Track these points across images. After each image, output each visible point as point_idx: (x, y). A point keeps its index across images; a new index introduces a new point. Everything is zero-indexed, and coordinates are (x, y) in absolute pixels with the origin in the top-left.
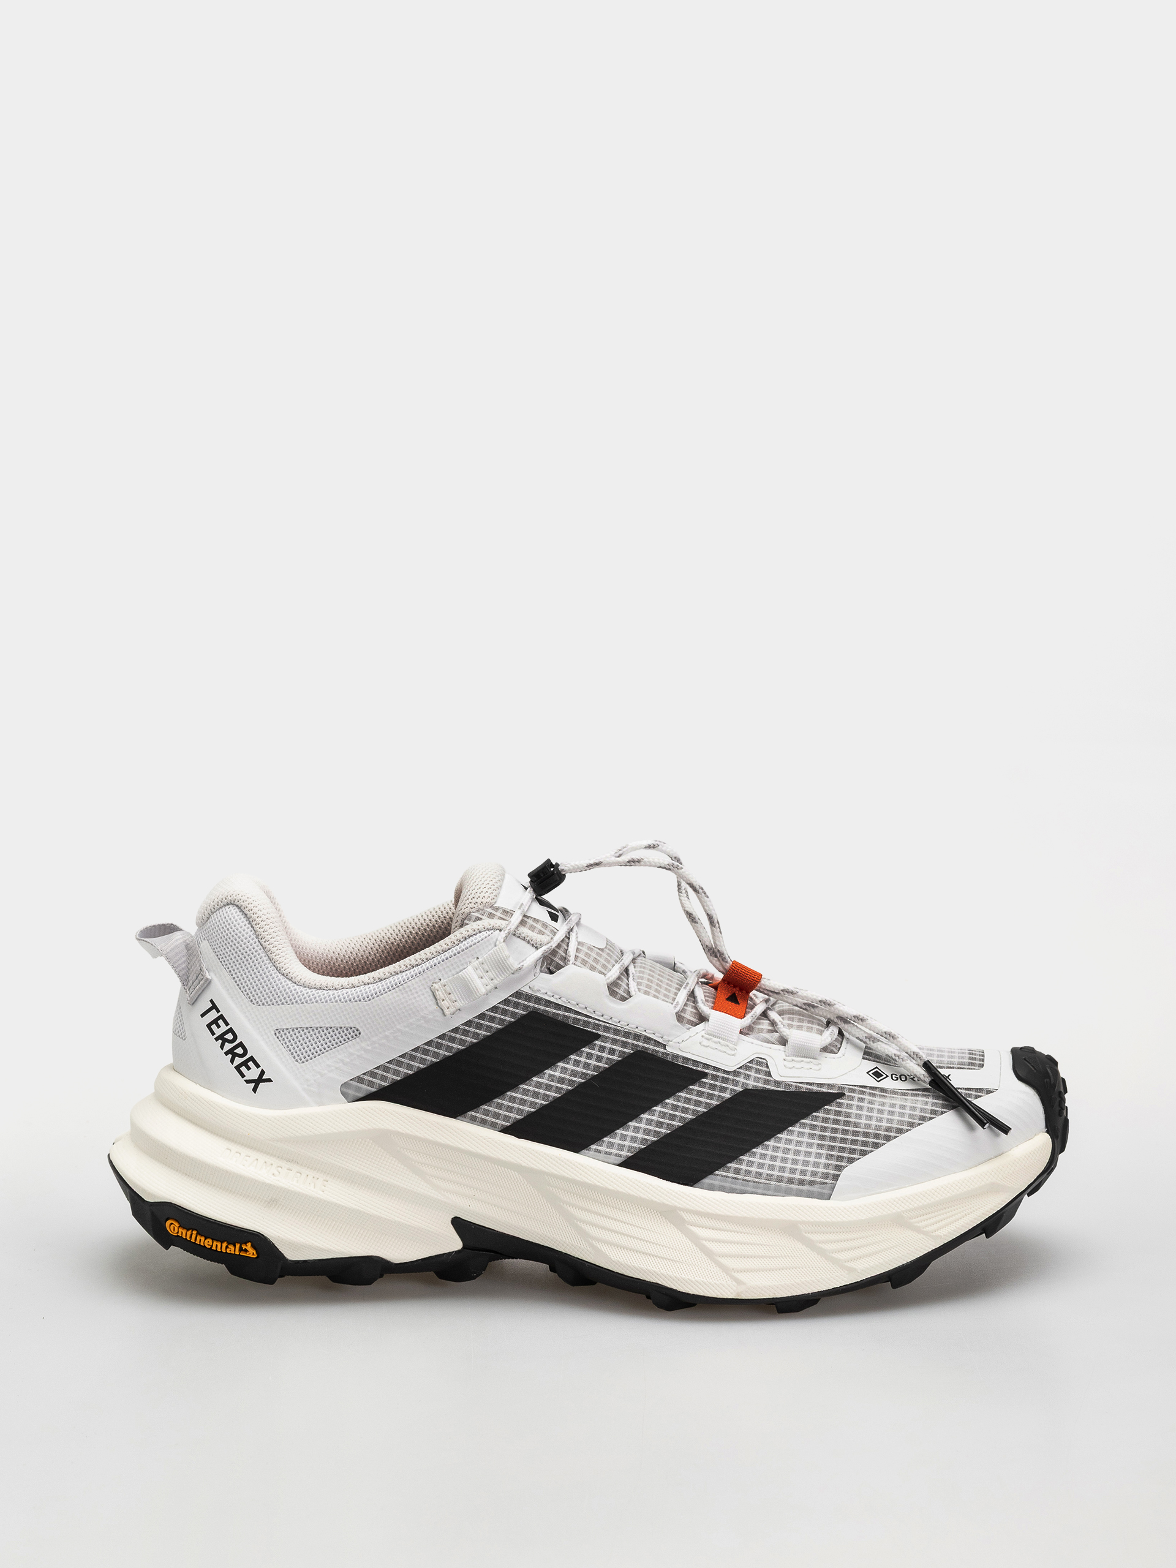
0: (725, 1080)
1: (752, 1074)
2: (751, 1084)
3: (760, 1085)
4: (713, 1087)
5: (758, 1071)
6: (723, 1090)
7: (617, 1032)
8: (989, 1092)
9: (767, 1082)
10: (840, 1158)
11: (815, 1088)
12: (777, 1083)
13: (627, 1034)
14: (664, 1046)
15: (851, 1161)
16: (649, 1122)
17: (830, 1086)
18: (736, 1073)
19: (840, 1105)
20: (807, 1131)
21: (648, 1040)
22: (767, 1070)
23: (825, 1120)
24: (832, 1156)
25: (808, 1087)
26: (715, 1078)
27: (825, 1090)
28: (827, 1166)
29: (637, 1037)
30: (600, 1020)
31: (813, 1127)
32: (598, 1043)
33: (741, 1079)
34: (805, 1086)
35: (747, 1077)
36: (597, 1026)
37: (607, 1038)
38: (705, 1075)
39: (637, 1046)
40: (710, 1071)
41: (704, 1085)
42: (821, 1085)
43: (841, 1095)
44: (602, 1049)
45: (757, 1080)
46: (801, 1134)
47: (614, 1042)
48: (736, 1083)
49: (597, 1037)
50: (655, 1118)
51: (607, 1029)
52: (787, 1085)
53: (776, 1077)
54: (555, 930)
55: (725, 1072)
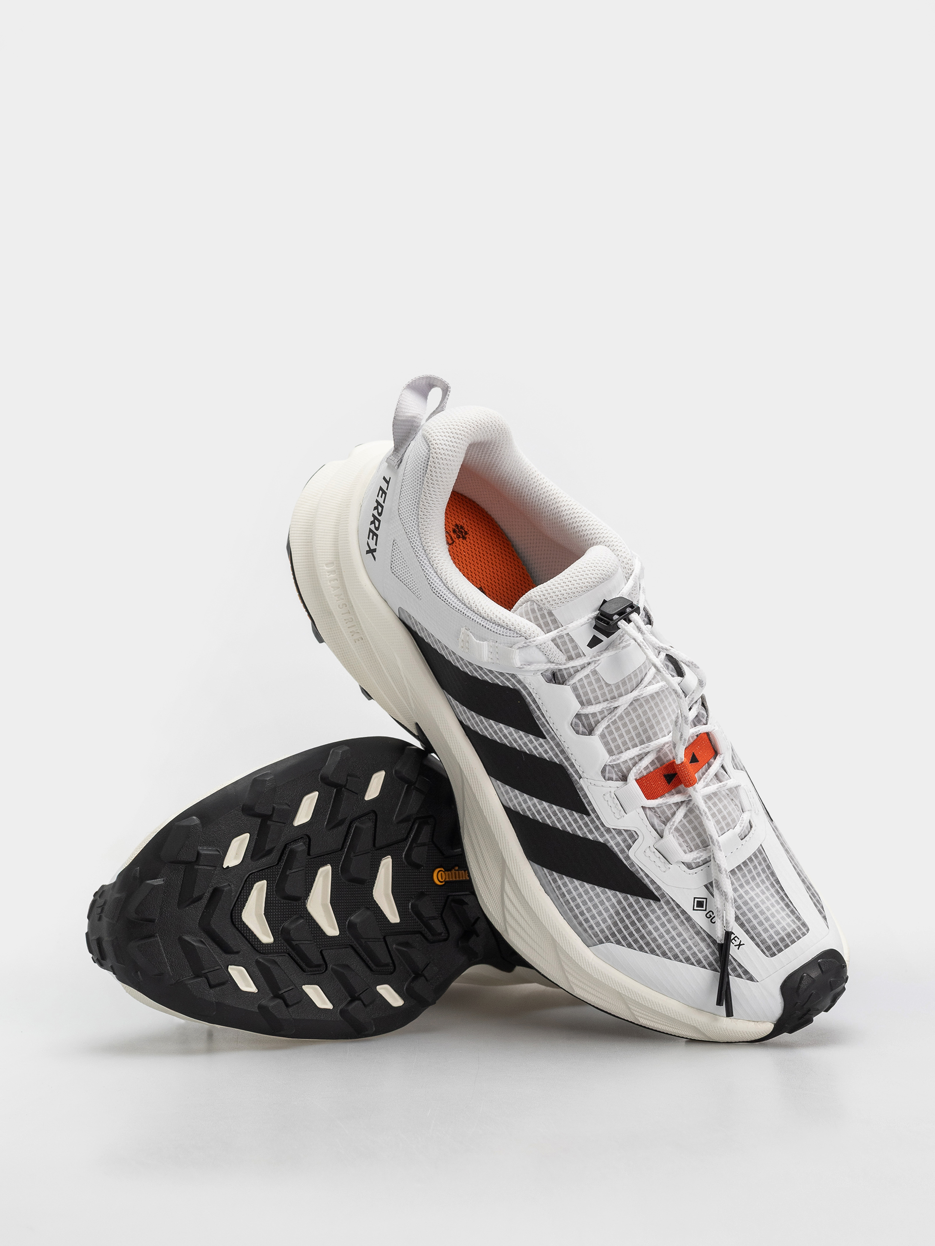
0: (597, 828)
1: (619, 839)
2: (612, 843)
3: (616, 849)
4: (586, 825)
5: (625, 841)
6: (591, 832)
7: (558, 745)
8: (751, 979)
9: (622, 851)
10: (613, 935)
11: (647, 881)
12: (628, 858)
13: (563, 752)
14: (580, 777)
15: (618, 943)
16: (535, 805)
17: (658, 888)
18: (608, 830)
19: (649, 905)
20: (614, 900)
21: (572, 765)
22: (632, 844)
23: (631, 905)
24: (611, 928)
25: (644, 877)
26: (593, 821)
27: (652, 887)
28: (602, 931)
29: (568, 759)
30: (553, 730)
31: (620, 902)
32: (541, 740)
33: (607, 836)
34: (642, 874)
35: (613, 838)
36: (548, 732)
37: (549, 742)
38: (588, 814)
39: (564, 763)
40: (593, 815)
41: (582, 819)
42: (653, 882)
43: (657, 899)
44: (541, 745)
45: (618, 844)
46: (609, 899)
47: (552, 749)
48: (602, 835)
49: (544, 737)
50: (539, 807)
51: (553, 738)
52: (632, 864)
53: (631, 853)
54: (582, 654)
55: (602, 824)
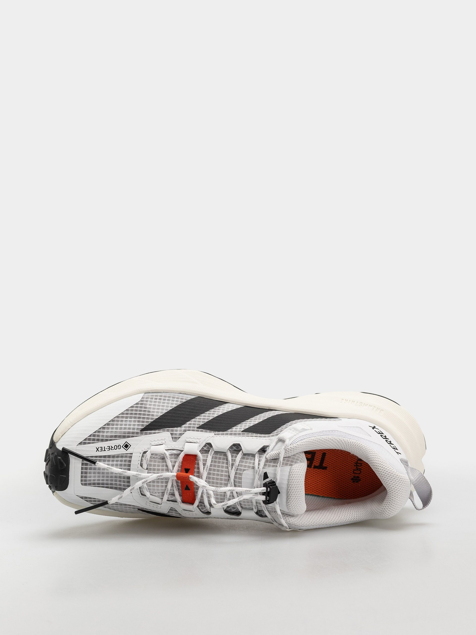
0: (190, 427)
3: (175, 429)
4: (194, 424)
5: (176, 434)
6: (190, 424)
7: (235, 434)
8: (80, 443)
9: (172, 431)
11: (153, 431)
13: (231, 434)
14: (215, 434)
15: (137, 404)
17: (146, 434)
18: (185, 431)
19: (142, 426)
20: (155, 414)
21: (222, 434)
22: (172, 436)
23: (148, 418)
24: (145, 405)
27: (149, 432)
28: (147, 401)
29: (227, 434)
33: (183, 429)
34: (157, 431)
35: (180, 431)
36: (244, 434)
40: (196, 429)
41: (198, 424)
43: (142, 430)
44: (240, 429)
46: (158, 412)
47: (236, 431)
48: (185, 427)
49: (243, 431)
50: (216, 413)
51: (239, 434)
52: (164, 431)
53: (169, 433)
54: (264, 467)
55: (189, 430)
